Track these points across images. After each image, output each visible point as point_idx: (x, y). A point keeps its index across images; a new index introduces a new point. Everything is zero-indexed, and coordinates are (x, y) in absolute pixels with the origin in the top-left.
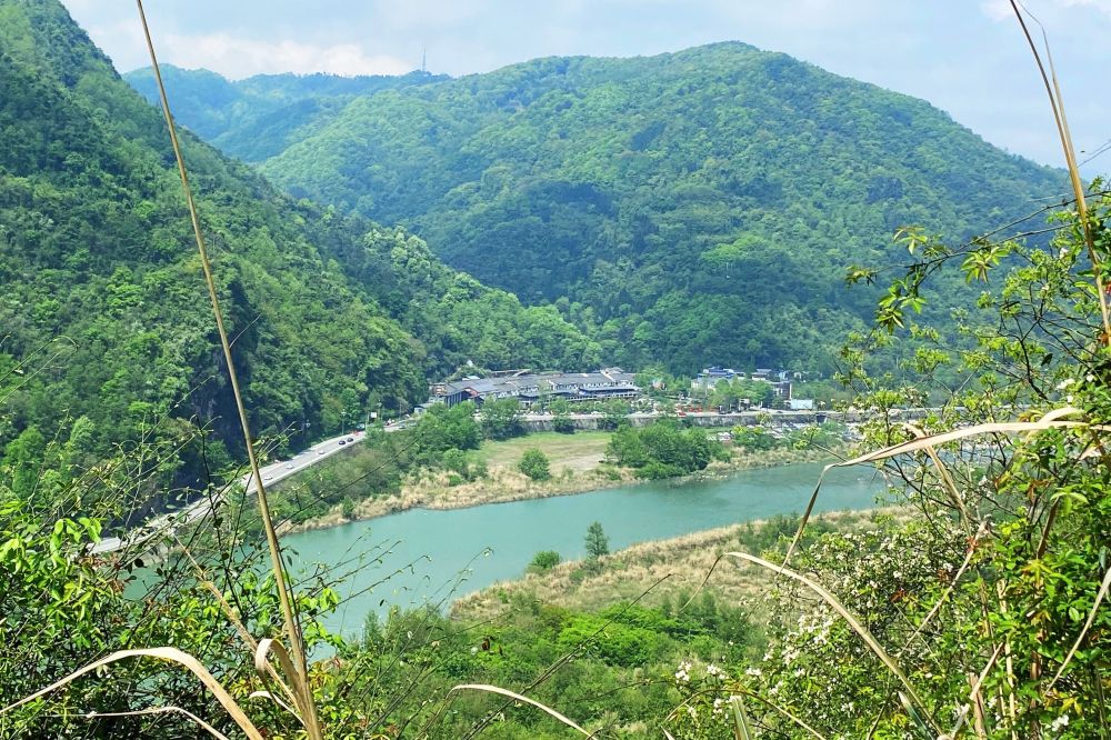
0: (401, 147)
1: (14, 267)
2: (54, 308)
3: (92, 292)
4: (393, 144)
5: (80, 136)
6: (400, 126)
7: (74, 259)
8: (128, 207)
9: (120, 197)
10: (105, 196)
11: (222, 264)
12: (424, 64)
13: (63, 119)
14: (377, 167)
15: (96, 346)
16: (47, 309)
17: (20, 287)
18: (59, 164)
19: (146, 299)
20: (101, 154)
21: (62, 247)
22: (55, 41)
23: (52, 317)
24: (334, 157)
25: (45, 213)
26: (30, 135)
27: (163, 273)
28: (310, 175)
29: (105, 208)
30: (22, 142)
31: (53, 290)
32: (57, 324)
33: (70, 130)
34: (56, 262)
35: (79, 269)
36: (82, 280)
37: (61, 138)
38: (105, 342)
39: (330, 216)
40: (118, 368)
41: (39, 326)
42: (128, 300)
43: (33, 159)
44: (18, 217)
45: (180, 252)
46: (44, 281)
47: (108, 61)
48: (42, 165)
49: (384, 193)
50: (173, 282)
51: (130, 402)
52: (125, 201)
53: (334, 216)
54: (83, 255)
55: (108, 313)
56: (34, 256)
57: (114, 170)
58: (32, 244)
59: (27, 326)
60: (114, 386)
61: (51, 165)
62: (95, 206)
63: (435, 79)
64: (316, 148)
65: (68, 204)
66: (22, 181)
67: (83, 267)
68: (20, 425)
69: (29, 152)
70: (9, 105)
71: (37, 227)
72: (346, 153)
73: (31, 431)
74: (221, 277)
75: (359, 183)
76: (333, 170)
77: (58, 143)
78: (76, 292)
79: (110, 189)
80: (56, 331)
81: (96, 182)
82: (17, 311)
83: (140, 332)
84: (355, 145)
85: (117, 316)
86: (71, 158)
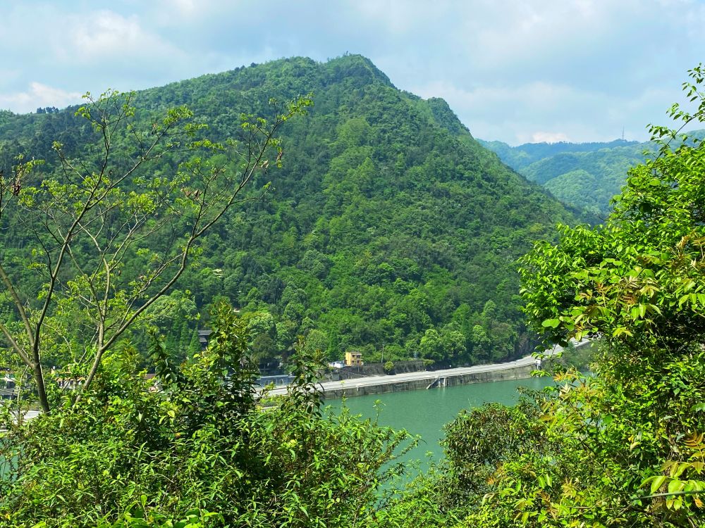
0: (614, 179)
1: (444, 227)
2: (466, 248)
3: (483, 240)
4: (610, 178)
5: (471, 163)
6: (614, 168)
7: (473, 224)
8: (496, 199)
9: (493, 194)
10: (485, 193)
11: (550, 228)
12: (623, 136)
13: (462, 155)
14: (601, 190)
15: (491, 267)
16: (463, 248)
17: (448, 237)
18: (461, 177)
19: (513, 245)
20: (481, 172)
21: (466, 218)
22: (444, 120)
23: (465, 252)
24: (577, 185)
25: (456, 201)
26: (447, 162)
27: (520, 232)
28: (563, 194)
29: (485, 199)
30: (444, 165)
31: (464, 239)
32: (468, 256)
33: (466, 159)
34: (463, 225)
35: (475, 229)
36: (476, 235)
37: (462, 163)
38: (495, 265)
39: (586, 212)
40: (503, 278)
41: (459, 256)
42: (503, 244)
43: (449, 174)
44: (443, 202)
45: (526, 222)
46: (459, 234)
47: (468, 130)
48: (453, 178)
49: (605, 204)
50: (525, 237)
51: (512, 295)
52: (495, 196)
53: (588, 212)
54: (478, 222)
55: (492, 251)
56: (453, 222)
57: (488, 180)
58: (451, 216)
59: (453, 255)
60: (504, 287)
61: (458, 177)
62: (481, 198)
63: (630, 144)
64: (566, 180)
65: (468, 196)
66: (445, 185)
67: (477, 228)
68: (457, 304)
69: (447, 170)
70: (435, 147)
71: (453, 207)
72: (583, 183)
73: (464, 306)
74: (550, 235)
75: (591, 199)
76: (575, 192)
77: (460, 166)
78: (475, 240)
79: (487, 189)
80: (467, 259)
81: (480, 186)
82: (448, 249)
83: (512, 261)
84: (588, 178)
85: (497, 253)
86: (467, 174)
